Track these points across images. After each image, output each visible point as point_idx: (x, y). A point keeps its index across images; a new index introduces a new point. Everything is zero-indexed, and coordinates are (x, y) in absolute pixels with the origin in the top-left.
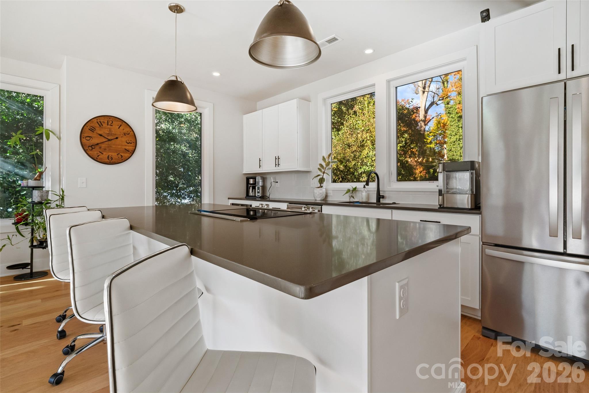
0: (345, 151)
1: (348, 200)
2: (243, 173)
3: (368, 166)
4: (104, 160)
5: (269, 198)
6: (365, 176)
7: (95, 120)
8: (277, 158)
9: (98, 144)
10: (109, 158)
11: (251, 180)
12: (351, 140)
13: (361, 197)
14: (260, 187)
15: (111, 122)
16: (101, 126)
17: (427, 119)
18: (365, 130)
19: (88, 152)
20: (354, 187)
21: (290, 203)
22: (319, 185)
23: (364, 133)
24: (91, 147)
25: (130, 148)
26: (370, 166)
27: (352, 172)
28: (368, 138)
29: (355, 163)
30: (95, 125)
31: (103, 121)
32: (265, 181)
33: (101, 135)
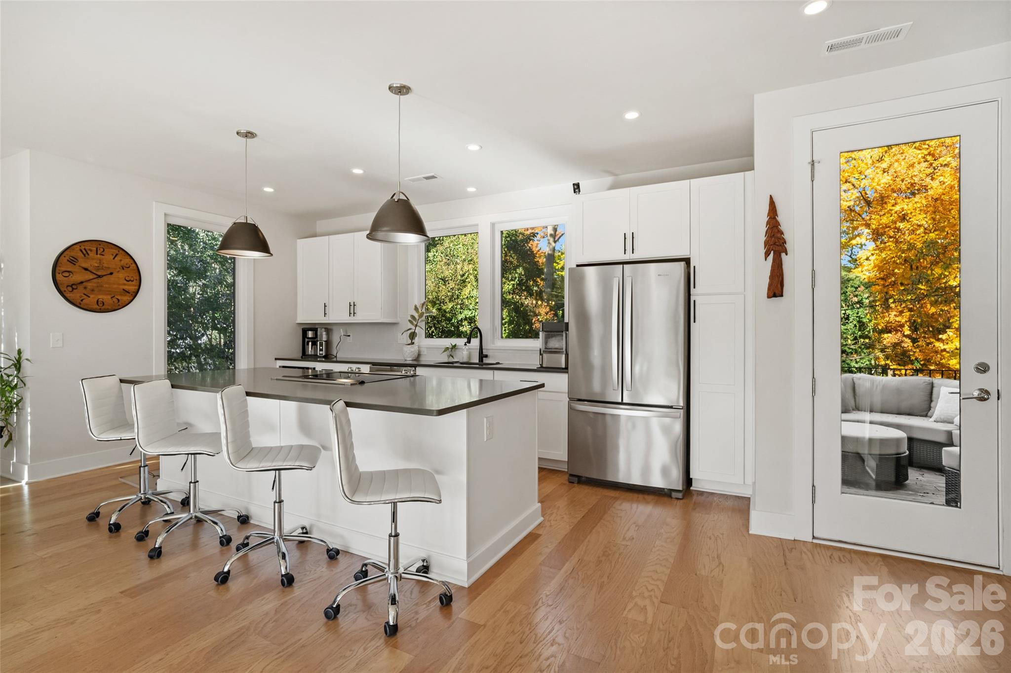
0: (439, 288)
1: (446, 360)
2: (297, 322)
3: (470, 310)
4: (92, 307)
5: (336, 357)
6: (467, 324)
7: (78, 246)
8: (352, 304)
9: (82, 283)
10: (99, 303)
11: (310, 332)
12: (447, 273)
13: (462, 355)
14: (324, 342)
15: (102, 250)
16: (87, 255)
17: (557, 233)
18: (467, 261)
19: (66, 295)
20: (453, 344)
21: (373, 365)
22: (410, 342)
23: (466, 263)
24: (71, 286)
25: (131, 288)
26: (473, 309)
27: (449, 317)
28: (471, 272)
29: (453, 306)
30: (79, 254)
31: (89, 248)
32: (330, 334)
33: (86, 269)
